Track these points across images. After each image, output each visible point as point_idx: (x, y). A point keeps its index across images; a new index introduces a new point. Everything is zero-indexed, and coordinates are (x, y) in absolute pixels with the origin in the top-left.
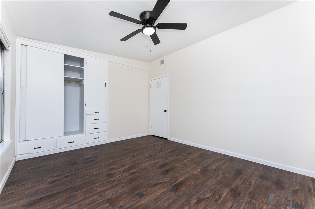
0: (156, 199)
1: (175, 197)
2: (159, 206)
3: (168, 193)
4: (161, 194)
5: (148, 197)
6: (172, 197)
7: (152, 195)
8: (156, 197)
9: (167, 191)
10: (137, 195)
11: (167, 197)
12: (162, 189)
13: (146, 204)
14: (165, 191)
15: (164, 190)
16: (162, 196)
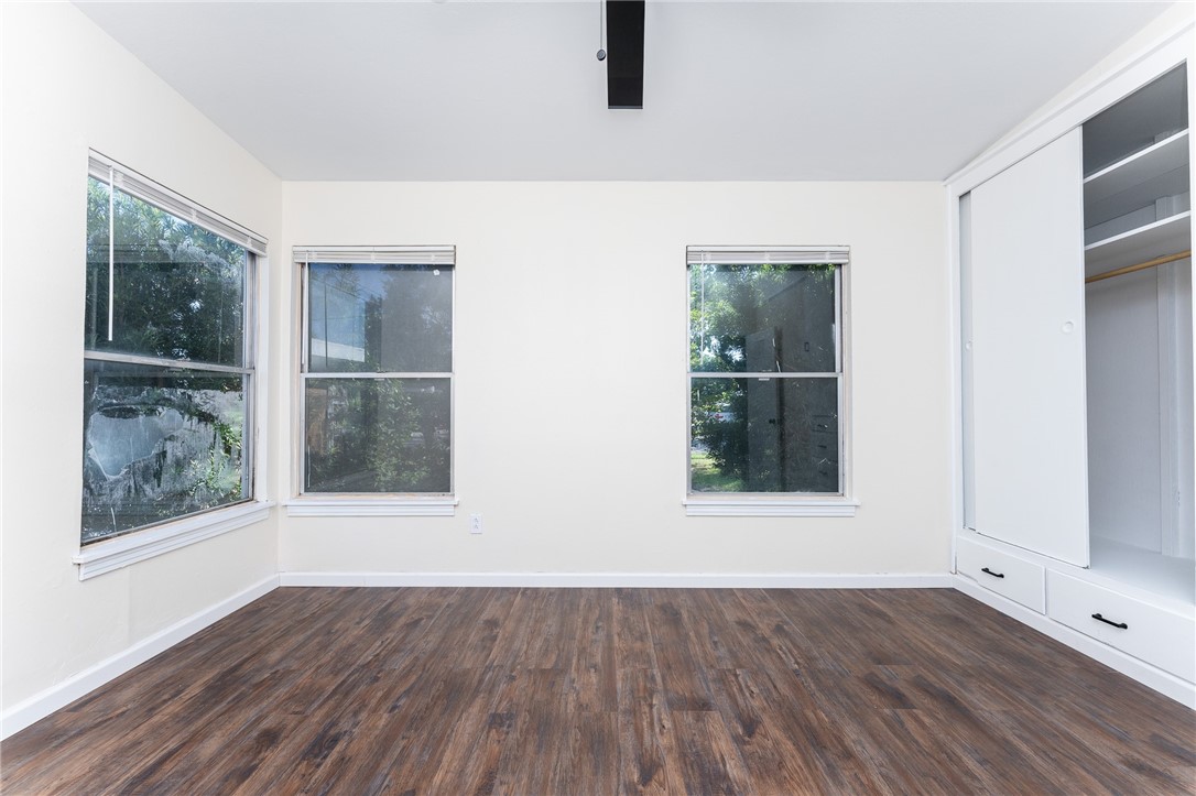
0: (441, 739)
1: (378, 782)
2: (416, 731)
3: (412, 781)
4: (440, 762)
5: (469, 730)
6: (387, 775)
7: (465, 739)
8: (447, 744)
9: (424, 785)
10: (510, 716)
11: (408, 765)
12: (448, 779)
13: (458, 714)
14: (432, 778)
15: (437, 779)
16: (426, 758)
